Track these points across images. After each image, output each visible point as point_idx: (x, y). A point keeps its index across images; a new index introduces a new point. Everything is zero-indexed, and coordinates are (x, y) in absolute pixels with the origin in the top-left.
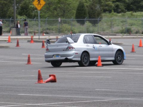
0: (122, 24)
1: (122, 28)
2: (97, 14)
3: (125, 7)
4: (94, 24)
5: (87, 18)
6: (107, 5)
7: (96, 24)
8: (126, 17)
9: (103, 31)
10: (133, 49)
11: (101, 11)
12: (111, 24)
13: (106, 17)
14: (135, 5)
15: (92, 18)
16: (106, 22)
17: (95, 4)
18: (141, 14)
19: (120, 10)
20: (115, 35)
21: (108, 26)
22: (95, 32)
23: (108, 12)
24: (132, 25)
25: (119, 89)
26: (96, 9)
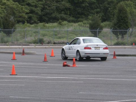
0: (35, 34)
1: (35, 38)
2: (12, 25)
3: (37, 18)
4: (8, 35)
5: (1, 29)
6: (20, 17)
7: (10, 35)
8: (39, 28)
9: (16, 41)
10: (45, 58)
11: (15, 22)
12: (24, 35)
13: (19, 28)
14: (47, 17)
15: (6, 29)
16: (20, 33)
17: (9, 15)
18: (53, 25)
19: (33, 21)
20: (28, 45)
21: (22, 37)
22: (9, 41)
23: (22, 23)
24: (44, 35)
25: (32, 97)
26: (10, 20)
